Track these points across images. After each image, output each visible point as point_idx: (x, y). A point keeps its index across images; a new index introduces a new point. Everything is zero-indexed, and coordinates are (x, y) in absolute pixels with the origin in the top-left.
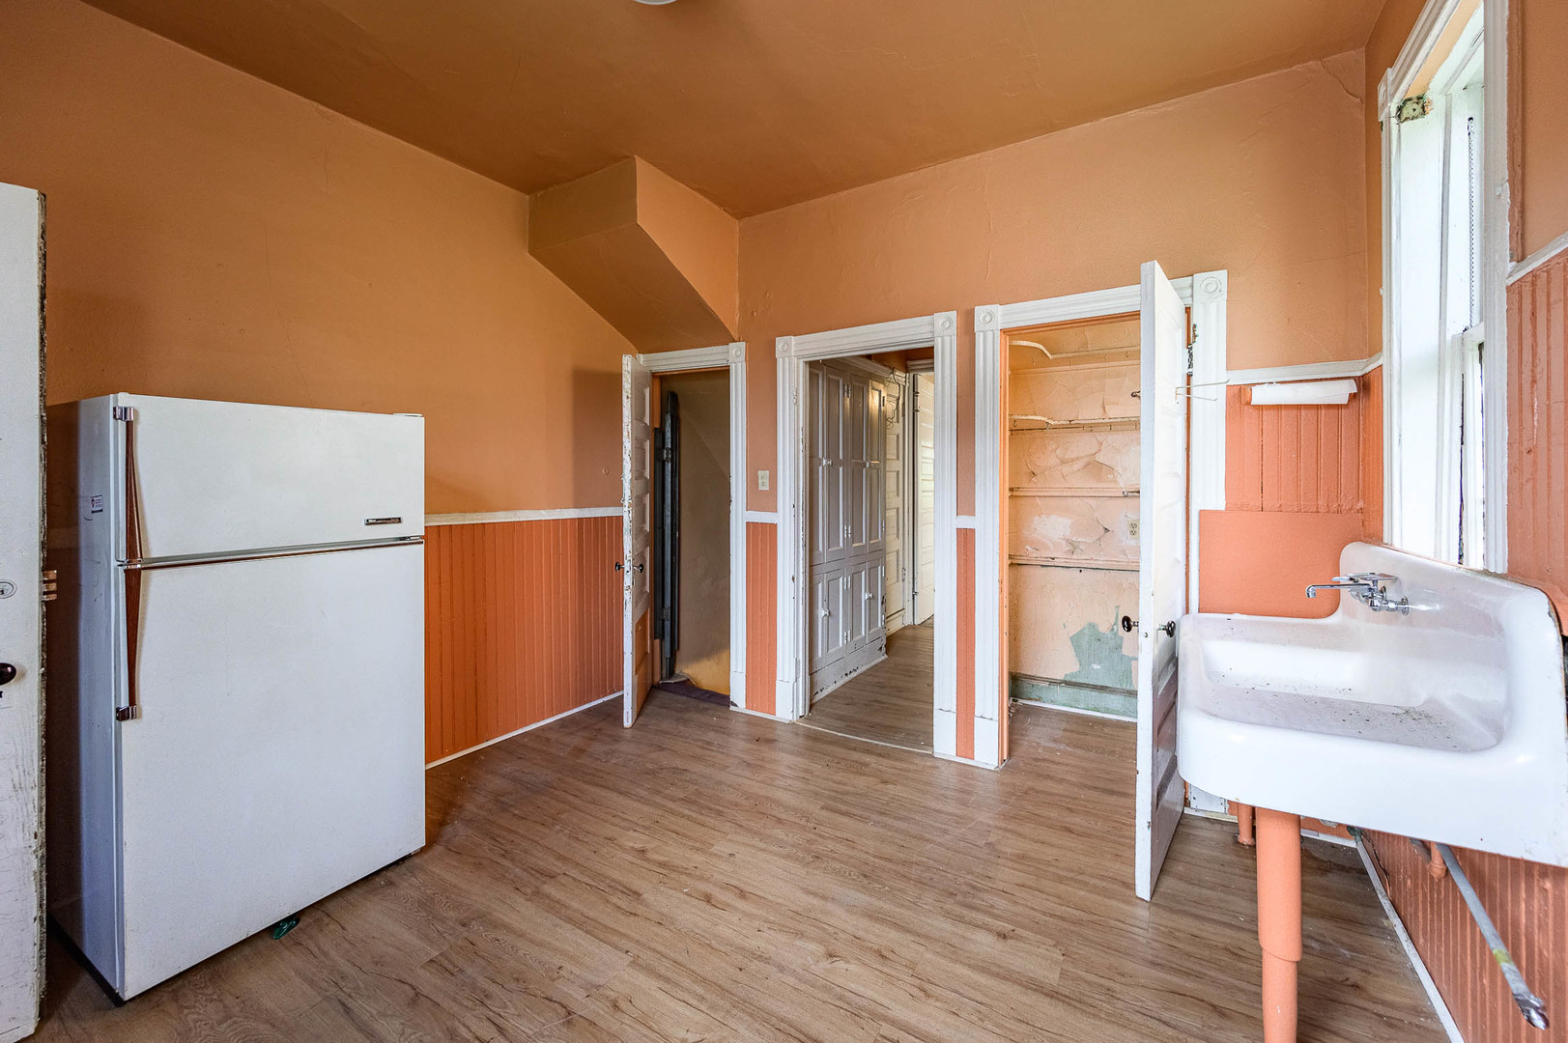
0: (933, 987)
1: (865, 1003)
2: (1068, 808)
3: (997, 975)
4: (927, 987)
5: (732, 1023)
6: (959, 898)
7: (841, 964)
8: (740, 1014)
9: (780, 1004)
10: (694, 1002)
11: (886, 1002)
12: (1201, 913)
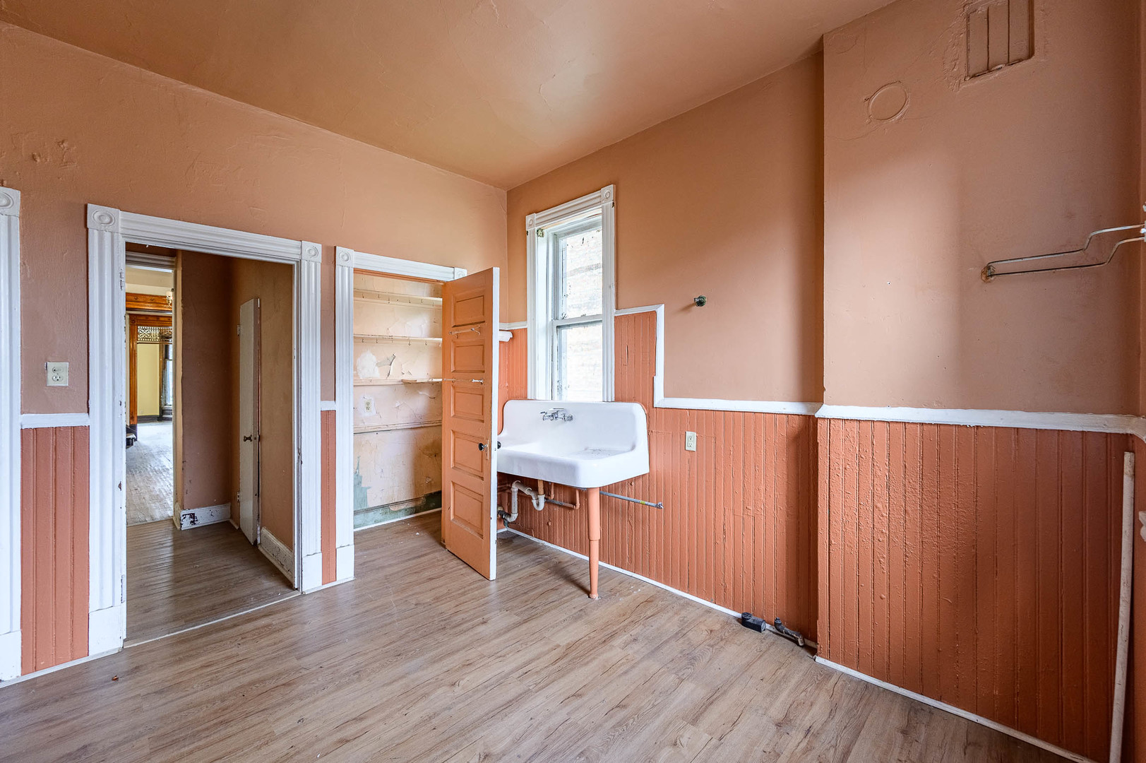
0: (501, 653)
1: (494, 679)
2: (416, 573)
3: (505, 632)
4: (499, 655)
5: (474, 738)
6: (448, 627)
7: (462, 683)
8: (471, 733)
9: (474, 714)
10: (447, 757)
11: (500, 671)
12: (512, 571)
